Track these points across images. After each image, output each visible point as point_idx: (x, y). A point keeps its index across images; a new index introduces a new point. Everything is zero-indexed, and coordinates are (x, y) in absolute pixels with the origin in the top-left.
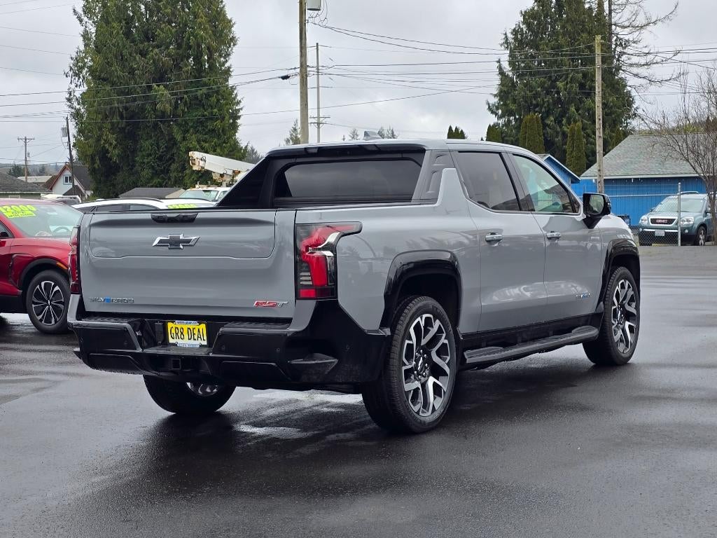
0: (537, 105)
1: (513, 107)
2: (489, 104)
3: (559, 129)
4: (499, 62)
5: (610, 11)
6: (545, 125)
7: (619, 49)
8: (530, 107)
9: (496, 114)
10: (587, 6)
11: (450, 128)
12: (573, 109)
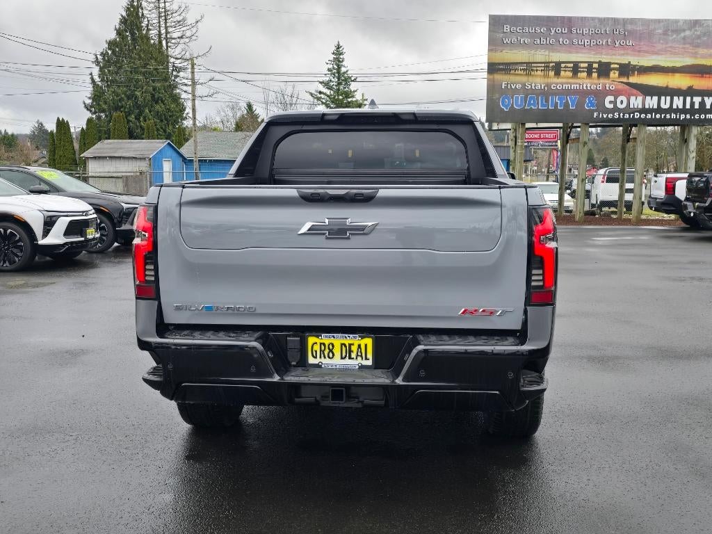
0: (122, 107)
1: (105, 107)
2: (84, 103)
3: (138, 124)
4: (91, 74)
5: (167, 47)
6: (129, 121)
7: (175, 73)
8: (117, 108)
9: (91, 111)
10: (152, 41)
11: (58, 119)
12: (147, 111)
